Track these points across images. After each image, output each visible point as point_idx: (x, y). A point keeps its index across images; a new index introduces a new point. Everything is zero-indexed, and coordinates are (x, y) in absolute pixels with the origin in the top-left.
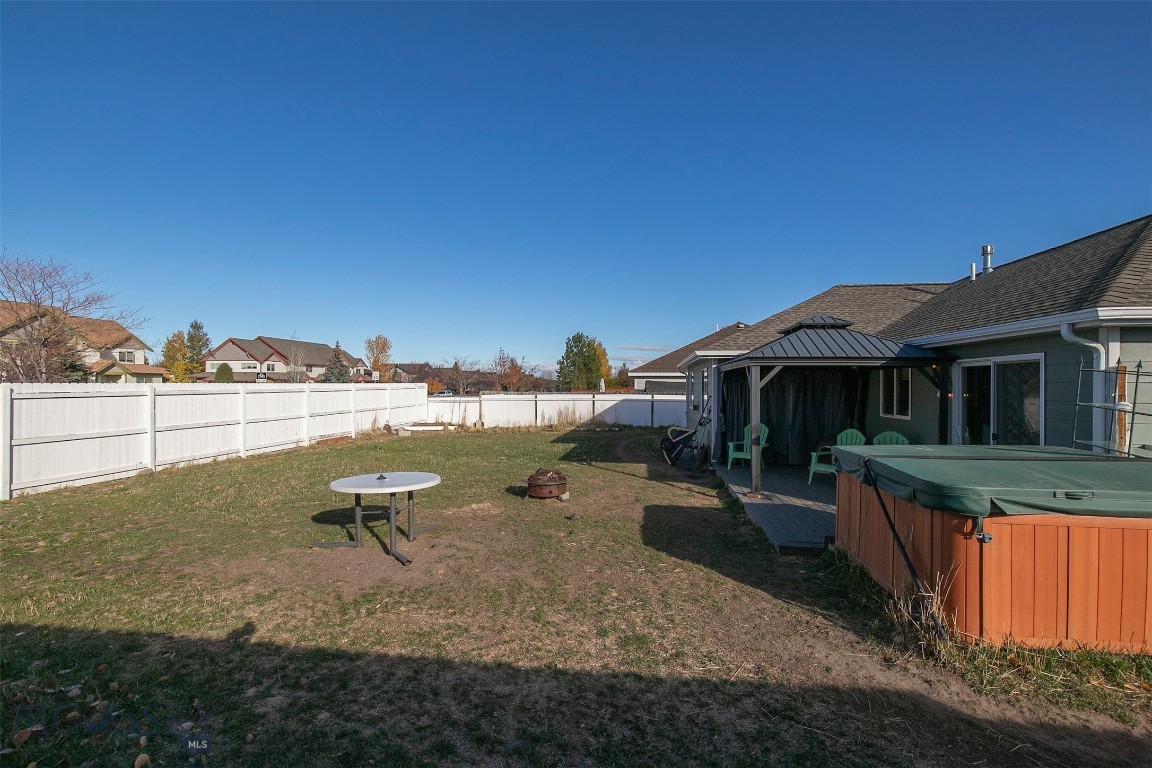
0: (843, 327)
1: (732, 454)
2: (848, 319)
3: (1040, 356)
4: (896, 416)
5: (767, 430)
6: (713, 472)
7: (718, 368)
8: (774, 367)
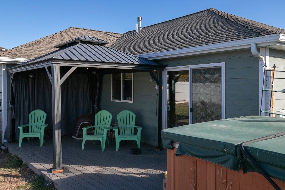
0: (102, 44)
1: (22, 135)
2: (106, 40)
3: (222, 64)
4: (122, 101)
5: (45, 115)
6: (6, 150)
7: (7, 71)
8: (71, 67)
